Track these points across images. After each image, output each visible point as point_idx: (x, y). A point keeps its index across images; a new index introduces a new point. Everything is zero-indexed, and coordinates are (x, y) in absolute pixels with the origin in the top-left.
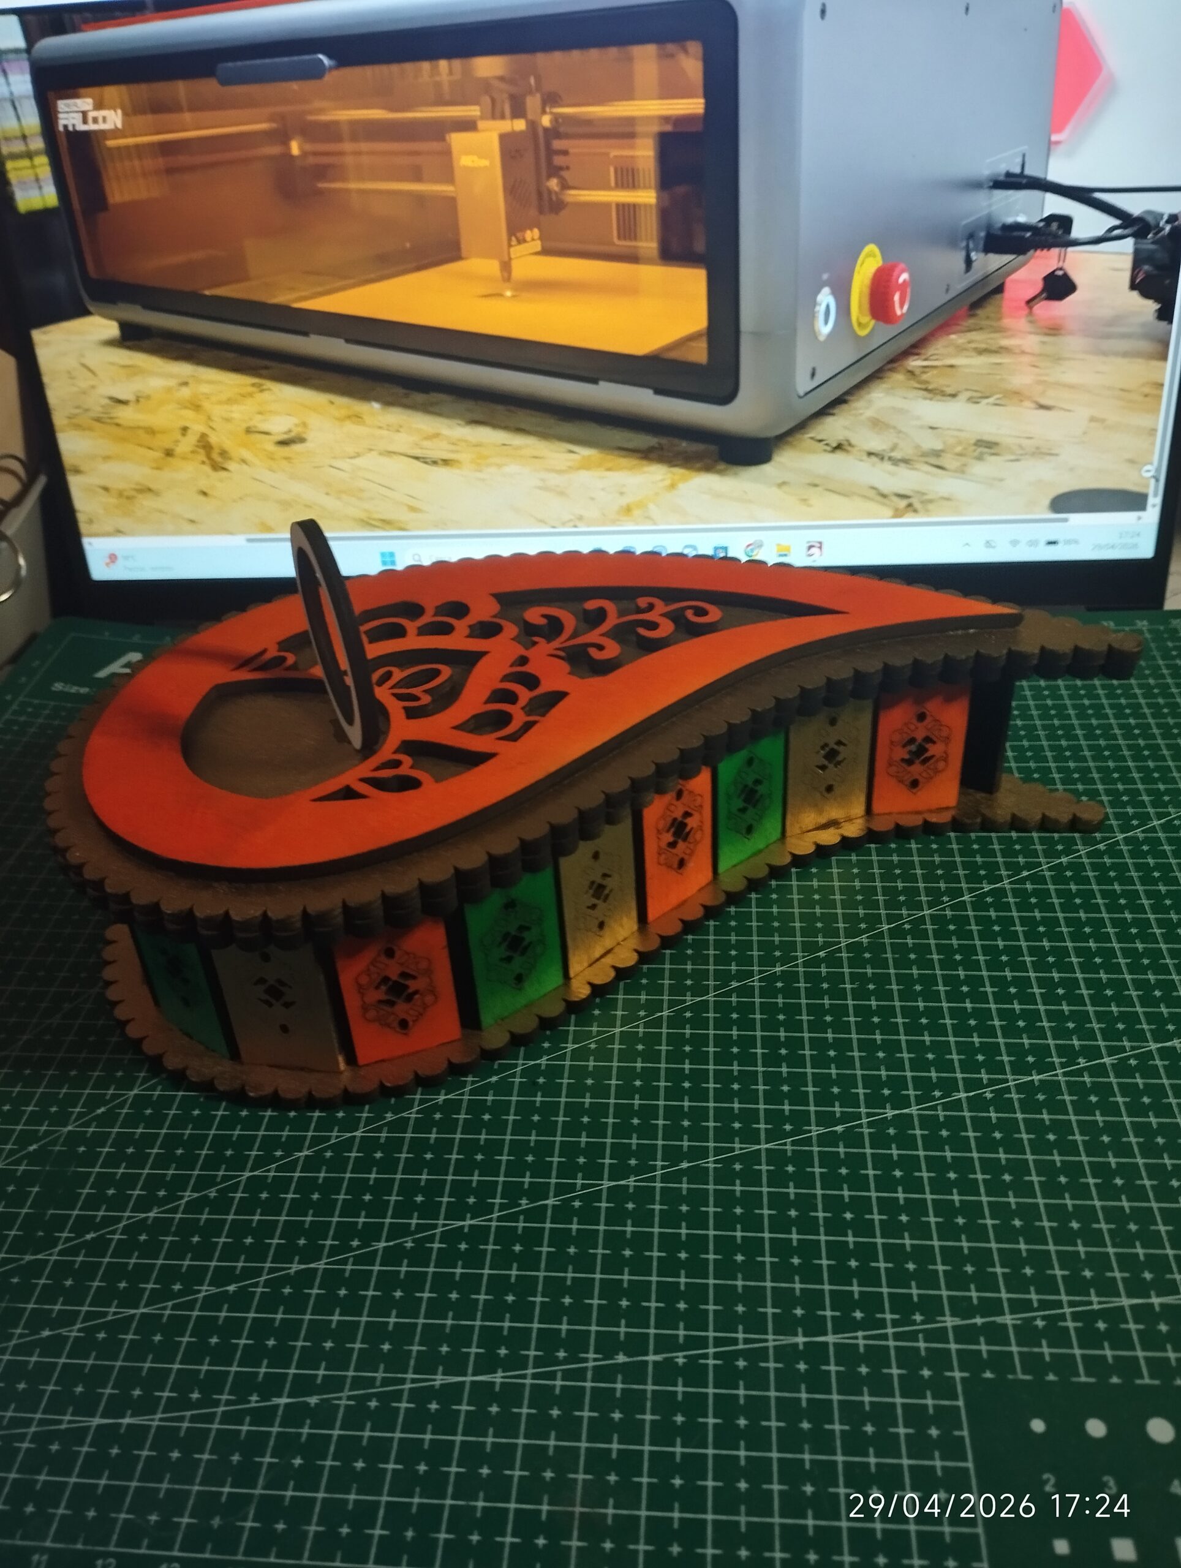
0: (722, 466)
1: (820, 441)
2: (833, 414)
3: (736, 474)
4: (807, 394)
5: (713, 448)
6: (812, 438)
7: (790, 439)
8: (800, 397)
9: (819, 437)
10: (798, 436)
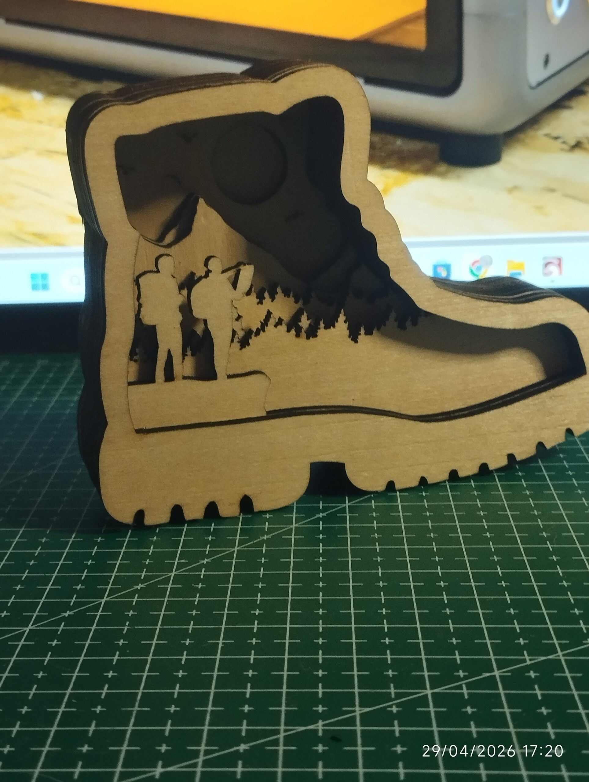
0: (443, 168)
1: (556, 138)
2: (569, 108)
3: (459, 177)
4: (540, 84)
5: (432, 146)
6: (547, 135)
7: (521, 136)
8: (532, 88)
9: (555, 134)
10: (531, 133)
